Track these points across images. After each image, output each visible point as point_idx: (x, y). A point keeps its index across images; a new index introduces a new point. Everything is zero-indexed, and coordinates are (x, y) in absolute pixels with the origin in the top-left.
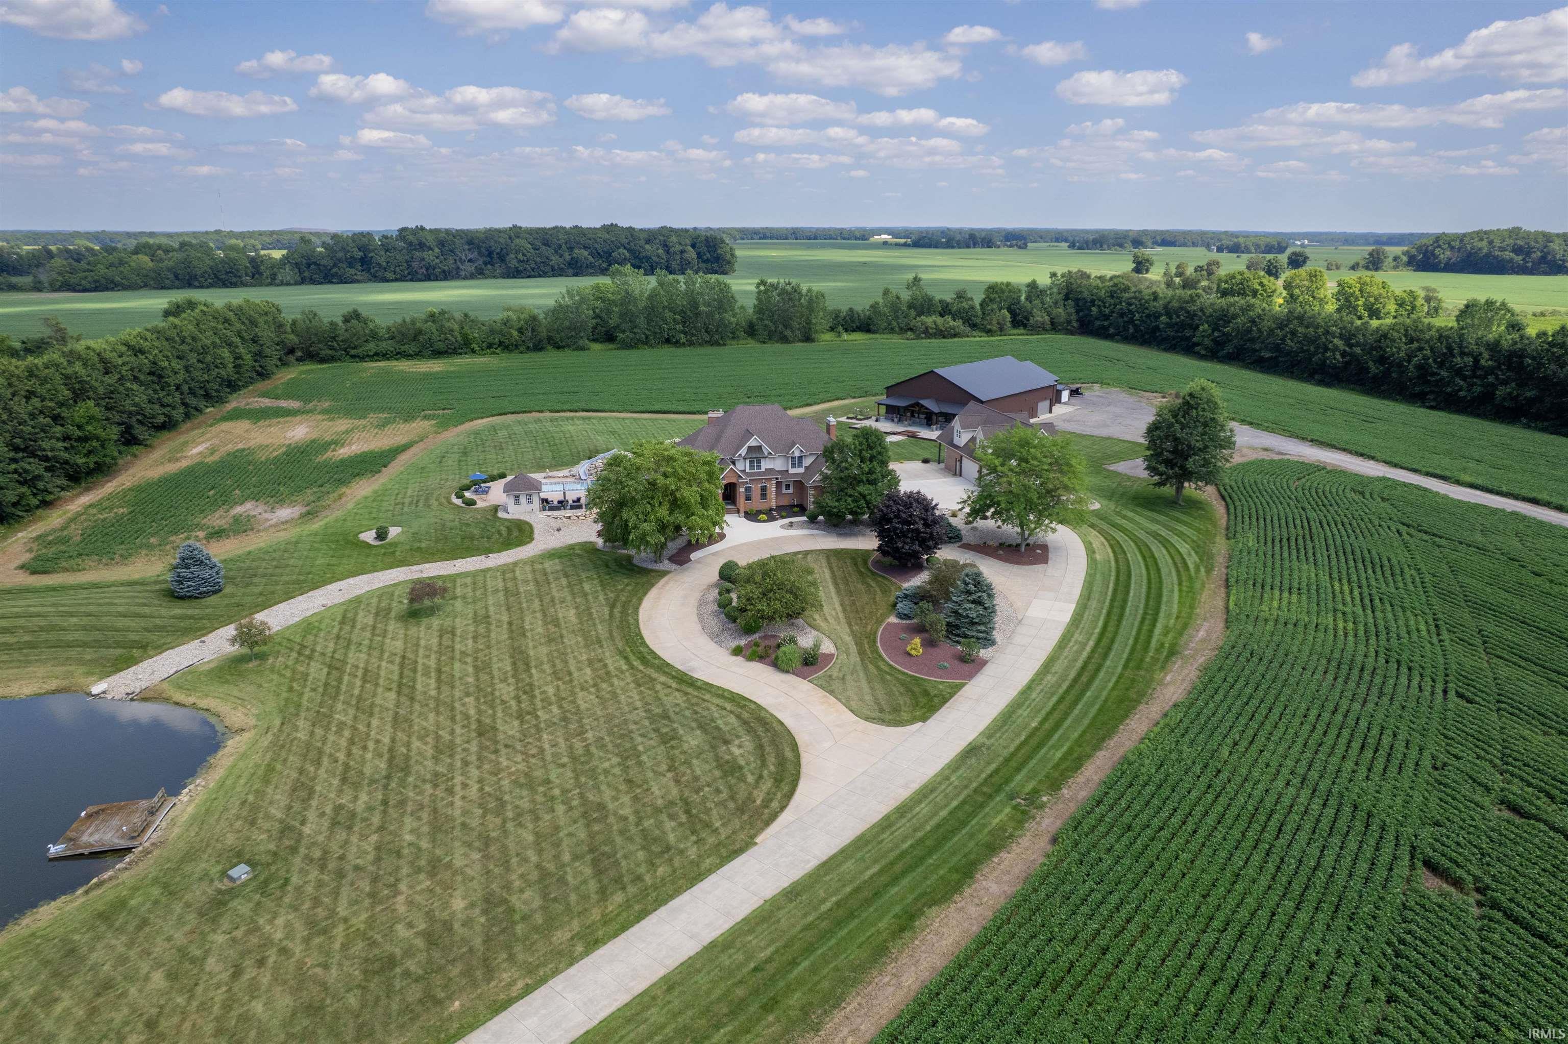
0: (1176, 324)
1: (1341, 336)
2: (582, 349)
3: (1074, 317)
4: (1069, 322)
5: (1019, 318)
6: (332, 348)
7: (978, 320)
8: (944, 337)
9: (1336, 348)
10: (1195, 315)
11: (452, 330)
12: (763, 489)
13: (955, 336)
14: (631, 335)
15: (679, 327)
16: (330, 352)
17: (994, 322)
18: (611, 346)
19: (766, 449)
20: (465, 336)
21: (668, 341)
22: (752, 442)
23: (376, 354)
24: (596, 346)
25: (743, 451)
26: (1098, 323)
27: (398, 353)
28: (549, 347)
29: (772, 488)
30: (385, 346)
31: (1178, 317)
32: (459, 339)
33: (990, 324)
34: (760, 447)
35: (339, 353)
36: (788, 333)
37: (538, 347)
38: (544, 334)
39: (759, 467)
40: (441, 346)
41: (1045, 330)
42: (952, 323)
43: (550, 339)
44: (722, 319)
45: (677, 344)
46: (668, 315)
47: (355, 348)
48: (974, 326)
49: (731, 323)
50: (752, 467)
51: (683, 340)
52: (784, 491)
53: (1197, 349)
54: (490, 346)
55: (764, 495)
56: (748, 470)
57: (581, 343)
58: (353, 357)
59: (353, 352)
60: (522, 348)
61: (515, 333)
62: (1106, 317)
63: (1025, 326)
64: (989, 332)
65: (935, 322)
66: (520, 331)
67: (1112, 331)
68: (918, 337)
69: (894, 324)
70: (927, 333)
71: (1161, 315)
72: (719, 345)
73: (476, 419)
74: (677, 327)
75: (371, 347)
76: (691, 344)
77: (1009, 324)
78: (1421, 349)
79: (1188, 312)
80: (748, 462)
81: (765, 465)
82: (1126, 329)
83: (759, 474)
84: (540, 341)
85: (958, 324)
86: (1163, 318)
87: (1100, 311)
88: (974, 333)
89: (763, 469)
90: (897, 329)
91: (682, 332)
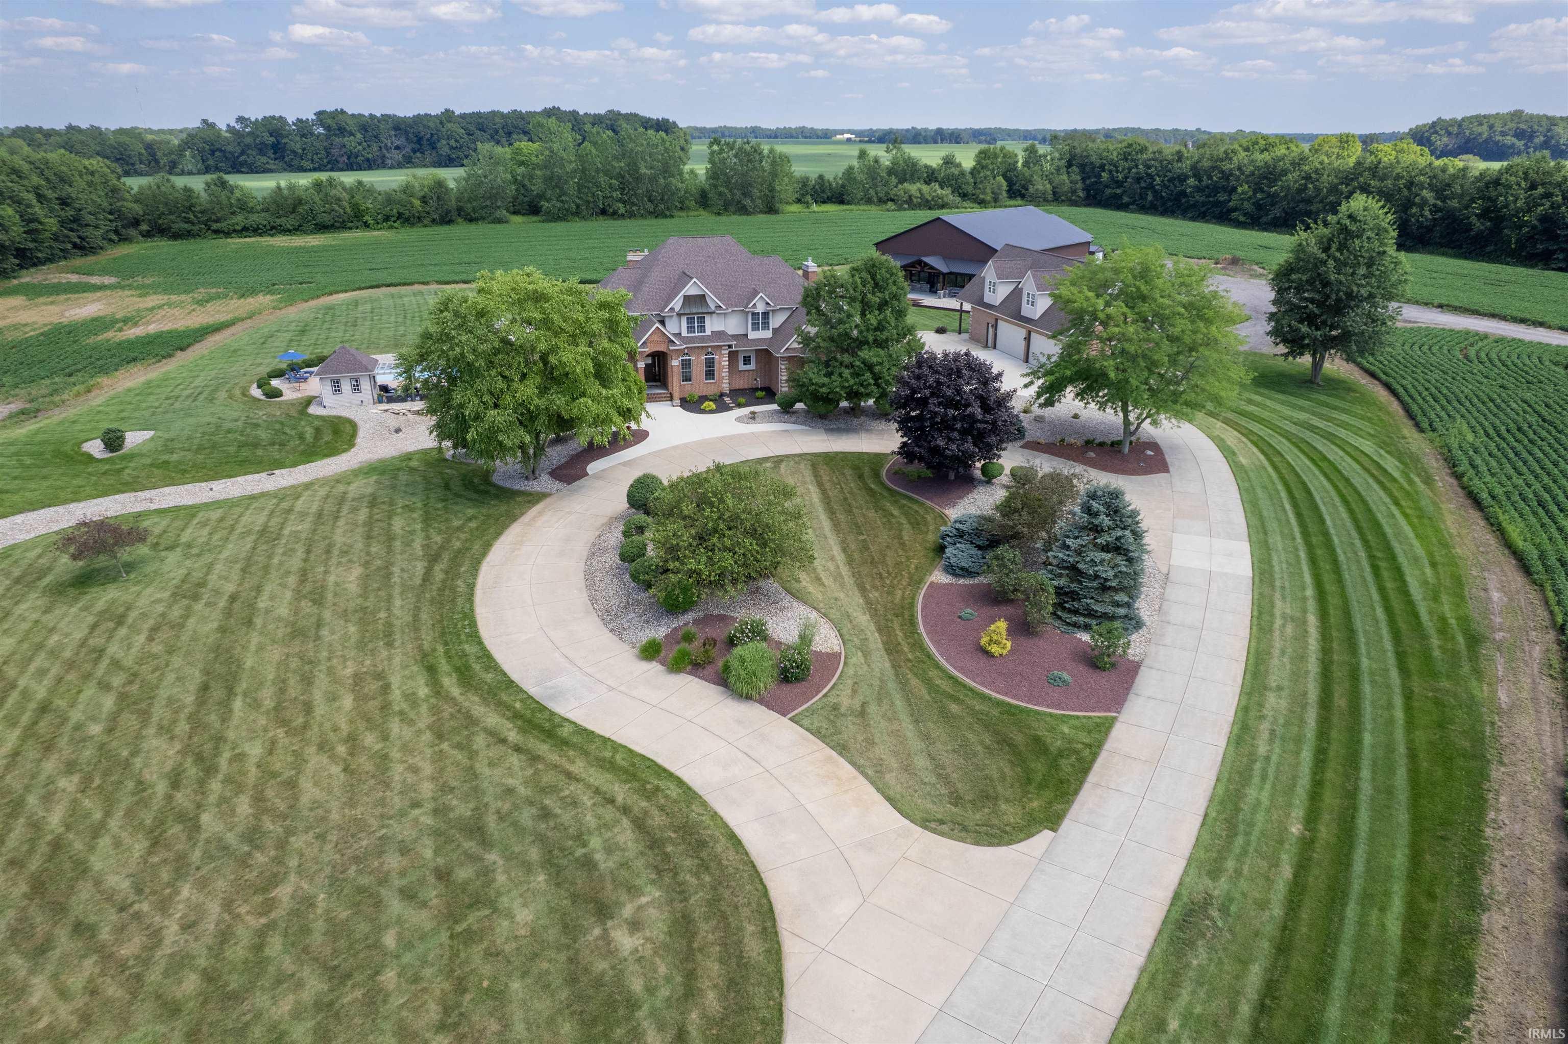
0: (1207, 187)
1: (1431, 187)
2: (499, 221)
3: (1080, 185)
4: (1074, 192)
5: (1016, 187)
6: (187, 221)
7: (970, 189)
8: (930, 208)
9: (1425, 202)
10: (1231, 174)
11: (339, 200)
12: (710, 363)
13: (943, 207)
14: (559, 205)
15: (617, 194)
16: (186, 226)
17: (988, 191)
18: (535, 218)
19: (713, 300)
20: (355, 207)
21: (603, 212)
22: (691, 289)
23: (245, 229)
24: (518, 219)
25: (677, 303)
26: (1108, 191)
27: (272, 228)
28: (460, 220)
29: (722, 361)
30: (255, 219)
31: (1210, 177)
32: (348, 210)
33: (984, 193)
34: (702, 298)
35: (196, 228)
36: (747, 202)
37: (446, 220)
38: (453, 206)
39: (702, 328)
40: (326, 219)
41: (1046, 200)
42: (939, 191)
43: (460, 210)
44: (667, 186)
45: (615, 215)
46: (602, 179)
47: (218, 221)
48: (964, 196)
49: (678, 190)
50: (690, 329)
51: (622, 210)
52: (742, 367)
53: (1234, 215)
54: (387, 218)
55: (710, 374)
56: (684, 333)
57: (498, 214)
58: (217, 232)
59: (215, 226)
60: (426, 222)
61: (417, 203)
62: (1119, 184)
63: (1023, 196)
64: (982, 203)
65: (920, 190)
66: (424, 200)
67: (1126, 199)
68: (900, 208)
69: (872, 192)
70: (912, 204)
71: (1187, 177)
72: (666, 217)
73: (337, 292)
74: (614, 194)
75: (239, 220)
76: (631, 215)
77: (1005, 194)
78: (1548, 195)
79: (1222, 172)
80: (684, 320)
81: (712, 325)
82: (1143, 197)
83: (703, 339)
84: (448, 212)
85: (946, 192)
86: (1191, 181)
87: (1112, 178)
88: (965, 204)
89: (708, 332)
90: (875, 199)
91: (621, 200)
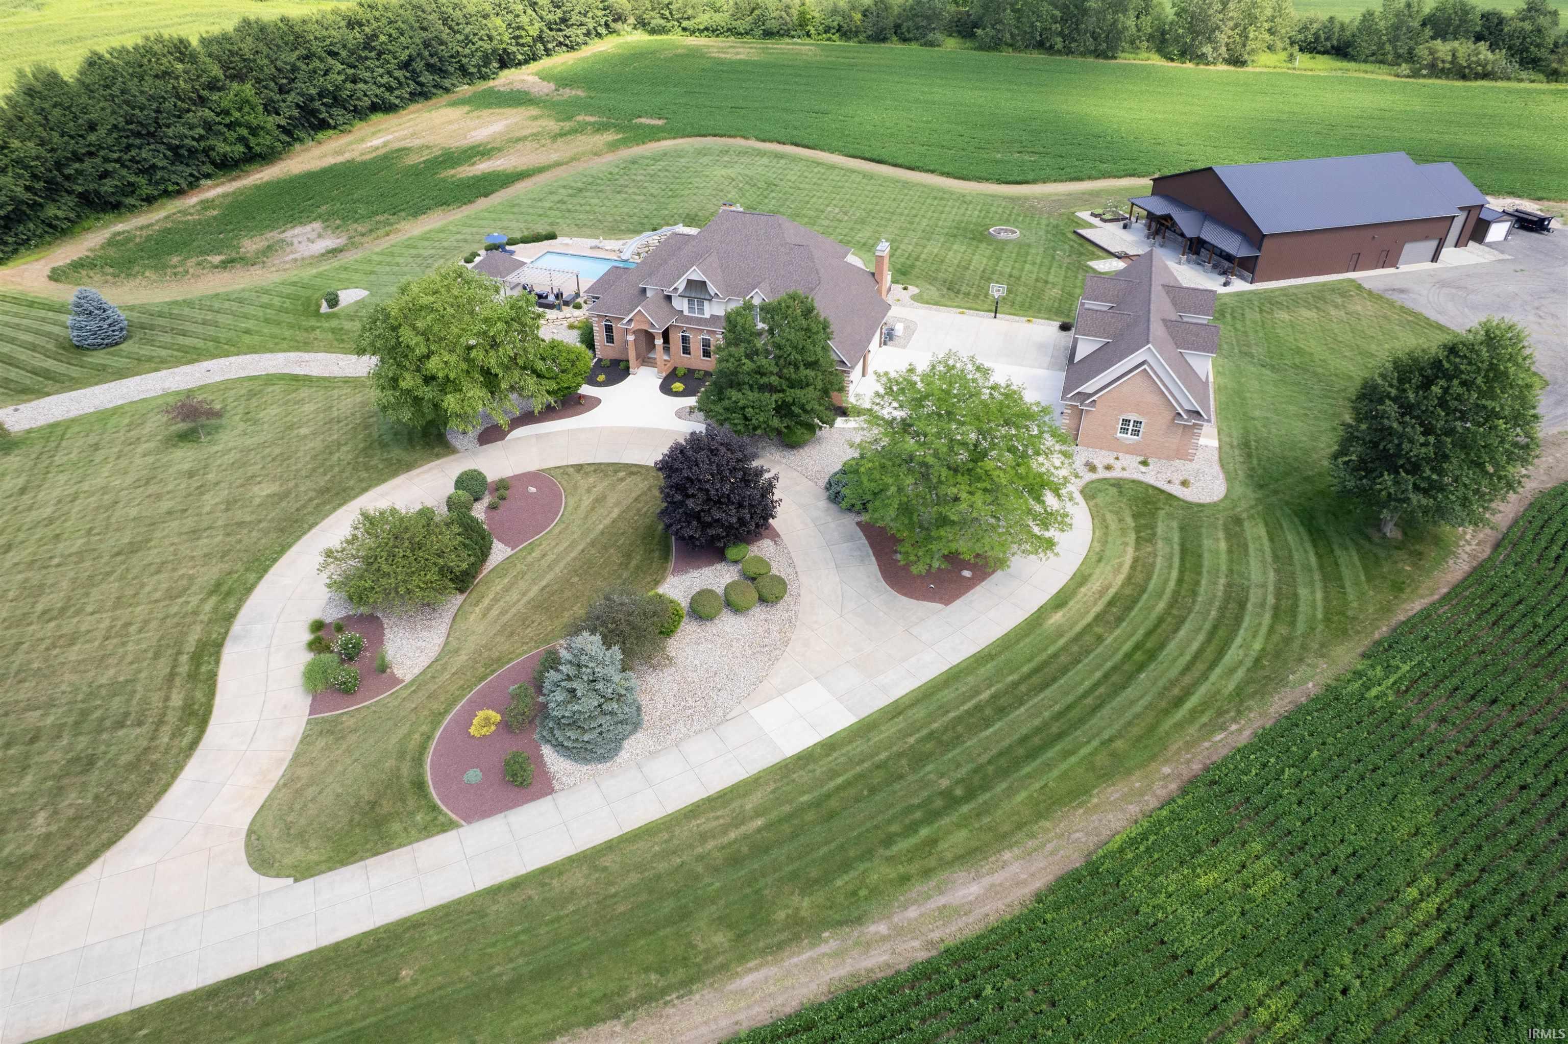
2: (931, 44)
6: (663, 17)
7: (1543, 53)
8: (1464, 77)
12: (706, 344)
13: (1485, 76)
14: (992, 33)
15: (1057, 27)
16: (662, 22)
18: (969, 44)
19: (712, 289)
20: (802, 15)
21: (1039, 45)
22: (695, 274)
23: (707, 29)
24: (951, 44)
28: (895, 38)
29: (717, 344)
32: (795, 18)
33: (1563, 61)
34: (703, 284)
35: (669, 25)
36: (1207, 49)
37: (879, 37)
38: (890, 22)
39: (701, 311)
40: (772, 25)
42: (1486, 55)
43: (897, 27)
44: (1115, 22)
45: (1051, 50)
47: (688, 19)
48: (1528, 63)
50: (691, 309)
51: (1059, 46)
54: (827, 30)
55: (707, 352)
56: (686, 313)
57: (930, 36)
58: (684, 29)
59: (685, 24)
60: (862, 37)
61: (858, 16)
64: (1554, 75)
65: (1456, 52)
66: (865, 14)
68: (1415, 74)
69: (1388, 47)
70: (1435, 70)
72: (1107, 57)
74: (1054, 27)
76: (1069, 52)
81: (709, 309)
83: (700, 321)
84: (884, 29)
85: (1498, 58)
88: (1524, 75)
89: (707, 315)
90: (1390, 57)
91: (1061, 34)
